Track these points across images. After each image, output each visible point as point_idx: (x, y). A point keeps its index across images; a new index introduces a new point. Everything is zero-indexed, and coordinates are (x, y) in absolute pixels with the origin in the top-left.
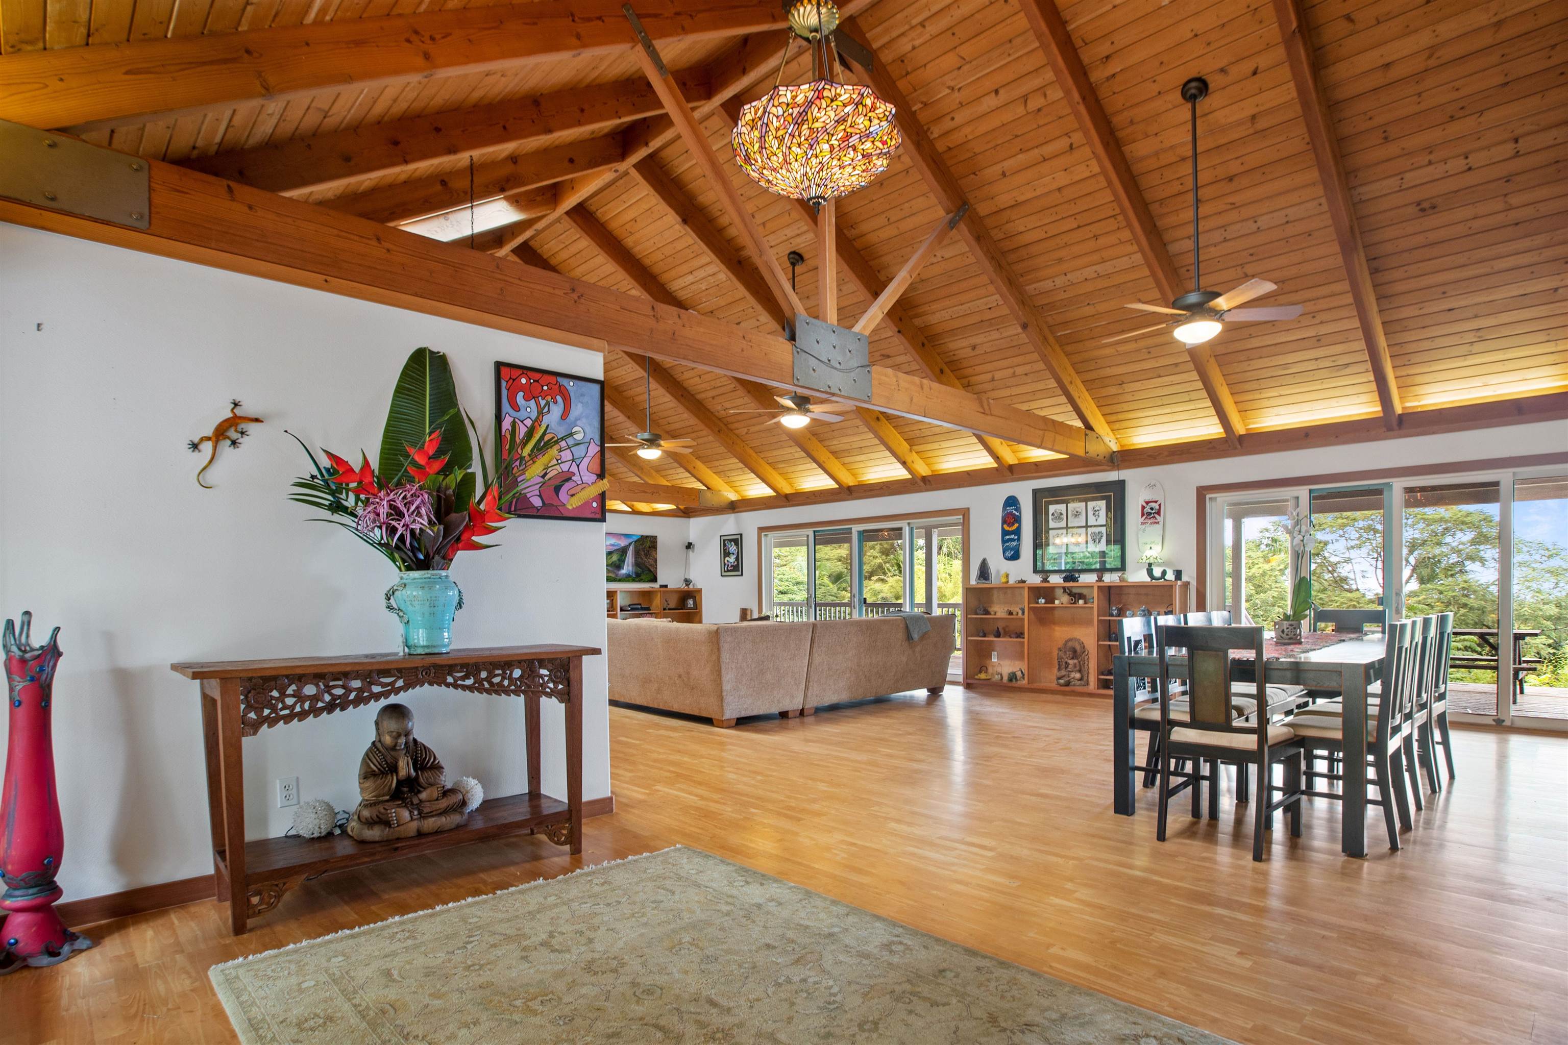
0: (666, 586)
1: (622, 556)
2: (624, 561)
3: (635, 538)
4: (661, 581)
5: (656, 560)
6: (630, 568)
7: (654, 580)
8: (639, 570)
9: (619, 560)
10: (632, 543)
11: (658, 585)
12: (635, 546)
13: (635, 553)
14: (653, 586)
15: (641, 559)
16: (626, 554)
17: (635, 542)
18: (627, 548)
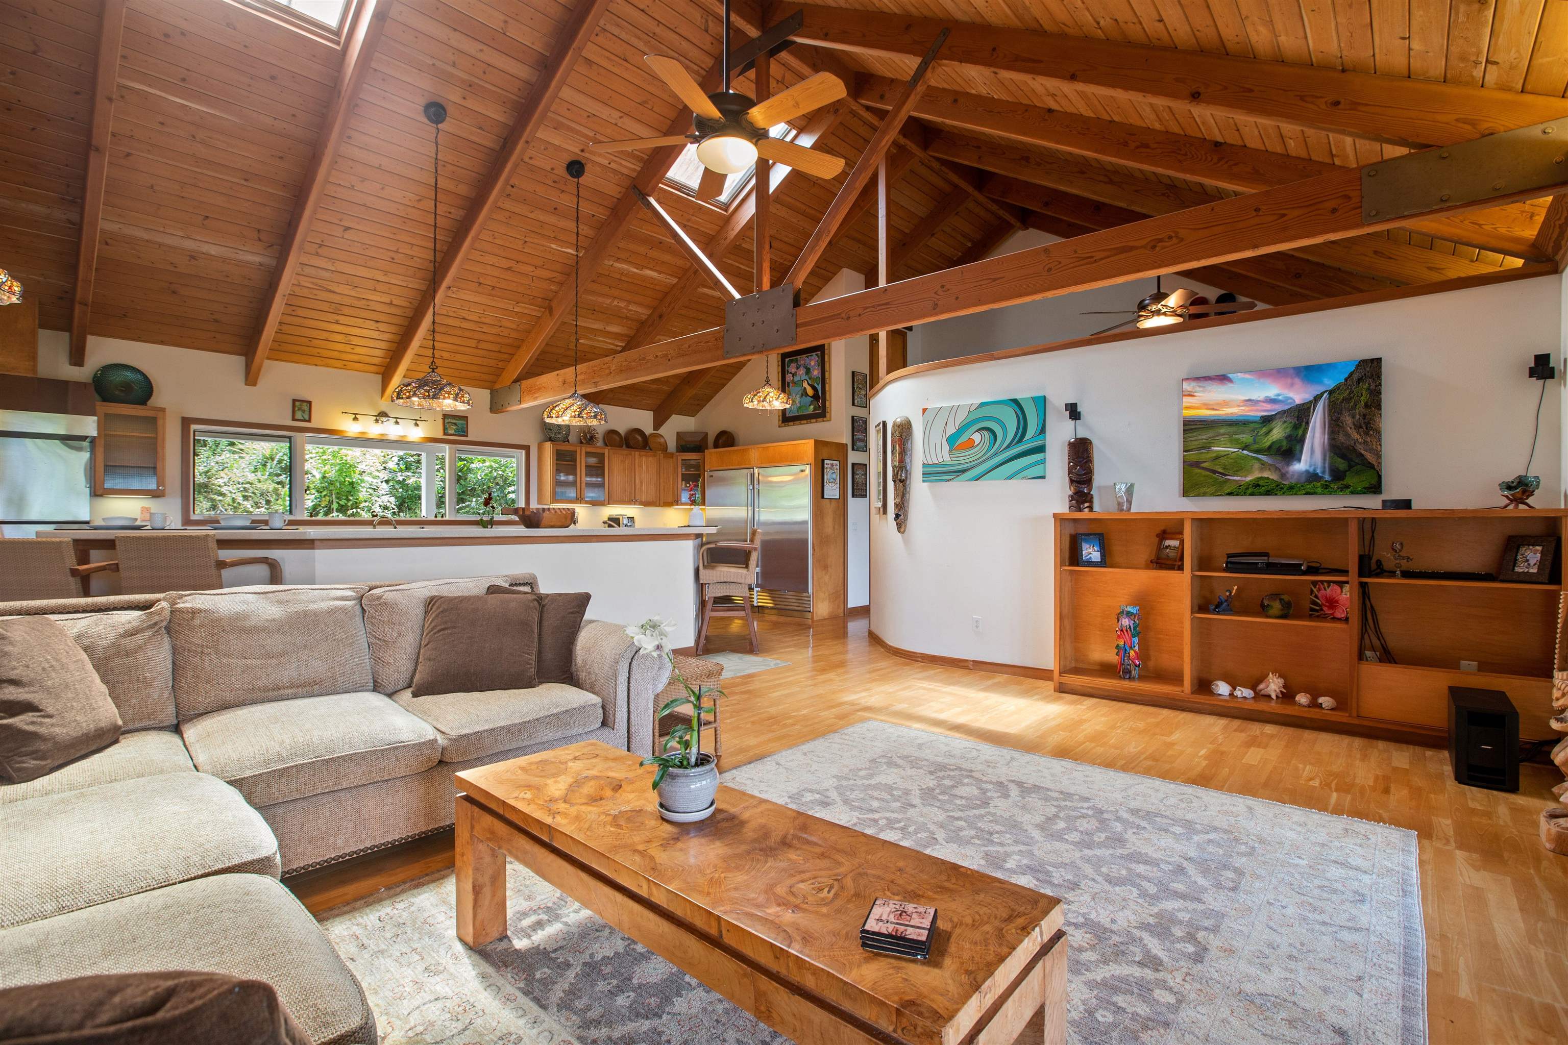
0: (1406, 504)
1: (1296, 427)
2: (1302, 441)
4: (1393, 490)
7: (1376, 488)
8: (1342, 465)
9: (1289, 438)
10: (1322, 394)
11: (1384, 502)
12: (1330, 402)
13: (1331, 420)
14: (1372, 503)
15: (1347, 435)
16: (1308, 423)
17: (1331, 392)
18: (1309, 408)
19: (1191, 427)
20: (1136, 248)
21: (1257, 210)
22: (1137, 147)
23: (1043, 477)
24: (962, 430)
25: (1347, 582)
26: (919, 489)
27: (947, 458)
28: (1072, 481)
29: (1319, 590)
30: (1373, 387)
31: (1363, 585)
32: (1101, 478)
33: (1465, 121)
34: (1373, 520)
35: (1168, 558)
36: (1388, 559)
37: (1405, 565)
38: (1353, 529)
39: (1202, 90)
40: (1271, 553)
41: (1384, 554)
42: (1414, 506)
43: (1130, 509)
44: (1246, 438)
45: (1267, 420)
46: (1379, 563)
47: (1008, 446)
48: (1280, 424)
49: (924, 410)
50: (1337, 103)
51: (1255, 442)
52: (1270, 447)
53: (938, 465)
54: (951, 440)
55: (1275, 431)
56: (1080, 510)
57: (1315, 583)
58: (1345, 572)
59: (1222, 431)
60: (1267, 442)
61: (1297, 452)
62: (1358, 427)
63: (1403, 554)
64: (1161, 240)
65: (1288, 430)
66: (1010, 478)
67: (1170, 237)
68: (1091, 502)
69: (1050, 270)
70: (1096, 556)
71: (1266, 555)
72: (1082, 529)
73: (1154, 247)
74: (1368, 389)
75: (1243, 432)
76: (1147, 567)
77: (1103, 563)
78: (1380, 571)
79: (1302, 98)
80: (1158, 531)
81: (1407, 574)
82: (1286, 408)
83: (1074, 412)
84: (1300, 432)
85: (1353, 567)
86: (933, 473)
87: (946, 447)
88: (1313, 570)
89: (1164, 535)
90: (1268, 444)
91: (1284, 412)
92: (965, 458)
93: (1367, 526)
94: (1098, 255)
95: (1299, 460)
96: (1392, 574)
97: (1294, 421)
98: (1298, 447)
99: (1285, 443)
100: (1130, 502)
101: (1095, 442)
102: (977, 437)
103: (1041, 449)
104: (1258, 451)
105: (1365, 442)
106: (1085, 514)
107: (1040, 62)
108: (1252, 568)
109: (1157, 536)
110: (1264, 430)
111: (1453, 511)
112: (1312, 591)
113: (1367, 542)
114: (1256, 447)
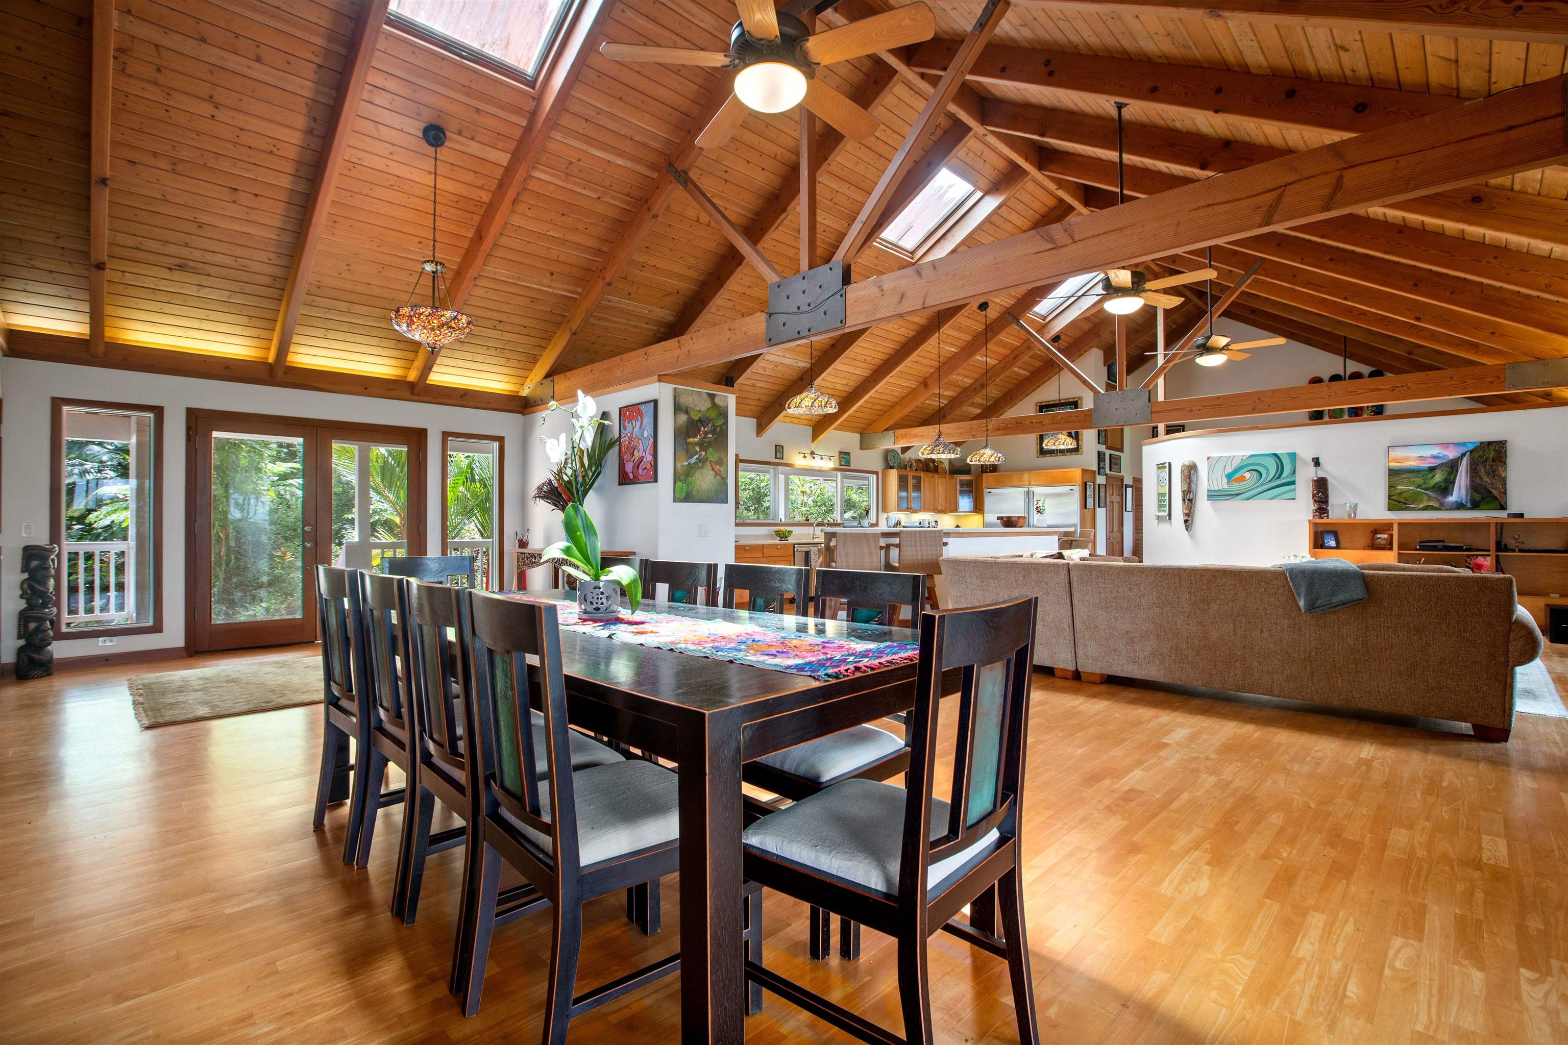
0: (1521, 516)
1: (1450, 474)
2: (1453, 482)
3: (1471, 447)
4: (1514, 508)
5: (1504, 481)
6: (1463, 492)
7: (1503, 506)
8: (1478, 497)
9: (1446, 481)
10: (1466, 452)
11: (1509, 514)
12: (1471, 458)
13: (1471, 469)
14: (1502, 515)
15: (1481, 478)
16: (1457, 471)
17: (1471, 452)
18: (1458, 462)
19: (1393, 473)
20: (1383, 390)
21: (1451, 378)
22: (1359, 314)
23: (1294, 499)
24: (1237, 470)
25: (1489, 555)
26: (1203, 505)
27: (1226, 486)
28: (1316, 501)
29: (1471, 560)
30: (1497, 448)
31: (1497, 556)
32: (1334, 499)
33: (1556, 350)
34: (1502, 523)
35: (1380, 544)
36: (1511, 543)
37: (1521, 546)
38: (1493, 528)
39: (1422, 316)
40: (1446, 540)
41: (1508, 540)
42: (1525, 516)
43: (1355, 517)
44: (1419, 481)
45: (1432, 469)
46: (1505, 545)
47: (1270, 481)
48: (1440, 471)
49: (1209, 458)
50: (1493, 333)
51: (1424, 483)
52: (1434, 487)
53: (1219, 491)
54: (1229, 476)
55: (1437, 476)
56: (1322, 518)
57: (1468, 556)
58: (1489, 551)
59: (1404, 476)
60: (1432, 483)
61: (1450, 490)
62: (1488, 474)
63: (1520, 540)
64: (1397, 387)
65: (1445, 476)
66: (1272, 499)
67: (1403, 386)
68: (1328, 513)
69: (1330, 396)
70: (1333, 543)
71: (1443, 541)
72: (1321, 529)
73: (1393, 390)
74: (1494, 450)
75: (1417, 477)
76: (1364, 549)
77: (1338, 547)
78: (1506, 549)
79: (1476, 328)
80: (1372, 529)
81: (1521, 551)
82: (1444, 461)
83: (1317, 462)
84: (1452, 477)
85: (1493, 547)
86: (1213, 496)
87: (1225, 480)
88: (1468, 550)
89: (1375, 532)
90: (1433, 484)
91: (1442, 464)
92: (1238, 487)
93: (1499, 527)
94: (1360, 391)
95: (1452, 495)
96: (1514, 551)
97: (1449, 470)
98: (1451, 486)
99: (1443, 484)
100: (1355, 514)
101: (1330, 480)
102: (1247, 475)
103: (1293, 483)
104: (1426, 489)
105: (1492, 483)
106: (1325, 520)
107: (1325, 287)
108: (1435, 548)
109: (1372, 532)
110: (1430, 475)
111: (1547, 519)
112: (1466, 561)
113: (1498, 535)
114: (1425, 486)
